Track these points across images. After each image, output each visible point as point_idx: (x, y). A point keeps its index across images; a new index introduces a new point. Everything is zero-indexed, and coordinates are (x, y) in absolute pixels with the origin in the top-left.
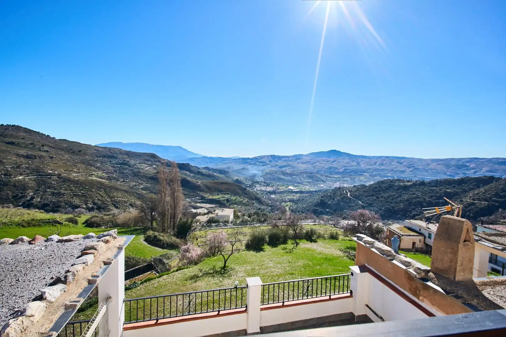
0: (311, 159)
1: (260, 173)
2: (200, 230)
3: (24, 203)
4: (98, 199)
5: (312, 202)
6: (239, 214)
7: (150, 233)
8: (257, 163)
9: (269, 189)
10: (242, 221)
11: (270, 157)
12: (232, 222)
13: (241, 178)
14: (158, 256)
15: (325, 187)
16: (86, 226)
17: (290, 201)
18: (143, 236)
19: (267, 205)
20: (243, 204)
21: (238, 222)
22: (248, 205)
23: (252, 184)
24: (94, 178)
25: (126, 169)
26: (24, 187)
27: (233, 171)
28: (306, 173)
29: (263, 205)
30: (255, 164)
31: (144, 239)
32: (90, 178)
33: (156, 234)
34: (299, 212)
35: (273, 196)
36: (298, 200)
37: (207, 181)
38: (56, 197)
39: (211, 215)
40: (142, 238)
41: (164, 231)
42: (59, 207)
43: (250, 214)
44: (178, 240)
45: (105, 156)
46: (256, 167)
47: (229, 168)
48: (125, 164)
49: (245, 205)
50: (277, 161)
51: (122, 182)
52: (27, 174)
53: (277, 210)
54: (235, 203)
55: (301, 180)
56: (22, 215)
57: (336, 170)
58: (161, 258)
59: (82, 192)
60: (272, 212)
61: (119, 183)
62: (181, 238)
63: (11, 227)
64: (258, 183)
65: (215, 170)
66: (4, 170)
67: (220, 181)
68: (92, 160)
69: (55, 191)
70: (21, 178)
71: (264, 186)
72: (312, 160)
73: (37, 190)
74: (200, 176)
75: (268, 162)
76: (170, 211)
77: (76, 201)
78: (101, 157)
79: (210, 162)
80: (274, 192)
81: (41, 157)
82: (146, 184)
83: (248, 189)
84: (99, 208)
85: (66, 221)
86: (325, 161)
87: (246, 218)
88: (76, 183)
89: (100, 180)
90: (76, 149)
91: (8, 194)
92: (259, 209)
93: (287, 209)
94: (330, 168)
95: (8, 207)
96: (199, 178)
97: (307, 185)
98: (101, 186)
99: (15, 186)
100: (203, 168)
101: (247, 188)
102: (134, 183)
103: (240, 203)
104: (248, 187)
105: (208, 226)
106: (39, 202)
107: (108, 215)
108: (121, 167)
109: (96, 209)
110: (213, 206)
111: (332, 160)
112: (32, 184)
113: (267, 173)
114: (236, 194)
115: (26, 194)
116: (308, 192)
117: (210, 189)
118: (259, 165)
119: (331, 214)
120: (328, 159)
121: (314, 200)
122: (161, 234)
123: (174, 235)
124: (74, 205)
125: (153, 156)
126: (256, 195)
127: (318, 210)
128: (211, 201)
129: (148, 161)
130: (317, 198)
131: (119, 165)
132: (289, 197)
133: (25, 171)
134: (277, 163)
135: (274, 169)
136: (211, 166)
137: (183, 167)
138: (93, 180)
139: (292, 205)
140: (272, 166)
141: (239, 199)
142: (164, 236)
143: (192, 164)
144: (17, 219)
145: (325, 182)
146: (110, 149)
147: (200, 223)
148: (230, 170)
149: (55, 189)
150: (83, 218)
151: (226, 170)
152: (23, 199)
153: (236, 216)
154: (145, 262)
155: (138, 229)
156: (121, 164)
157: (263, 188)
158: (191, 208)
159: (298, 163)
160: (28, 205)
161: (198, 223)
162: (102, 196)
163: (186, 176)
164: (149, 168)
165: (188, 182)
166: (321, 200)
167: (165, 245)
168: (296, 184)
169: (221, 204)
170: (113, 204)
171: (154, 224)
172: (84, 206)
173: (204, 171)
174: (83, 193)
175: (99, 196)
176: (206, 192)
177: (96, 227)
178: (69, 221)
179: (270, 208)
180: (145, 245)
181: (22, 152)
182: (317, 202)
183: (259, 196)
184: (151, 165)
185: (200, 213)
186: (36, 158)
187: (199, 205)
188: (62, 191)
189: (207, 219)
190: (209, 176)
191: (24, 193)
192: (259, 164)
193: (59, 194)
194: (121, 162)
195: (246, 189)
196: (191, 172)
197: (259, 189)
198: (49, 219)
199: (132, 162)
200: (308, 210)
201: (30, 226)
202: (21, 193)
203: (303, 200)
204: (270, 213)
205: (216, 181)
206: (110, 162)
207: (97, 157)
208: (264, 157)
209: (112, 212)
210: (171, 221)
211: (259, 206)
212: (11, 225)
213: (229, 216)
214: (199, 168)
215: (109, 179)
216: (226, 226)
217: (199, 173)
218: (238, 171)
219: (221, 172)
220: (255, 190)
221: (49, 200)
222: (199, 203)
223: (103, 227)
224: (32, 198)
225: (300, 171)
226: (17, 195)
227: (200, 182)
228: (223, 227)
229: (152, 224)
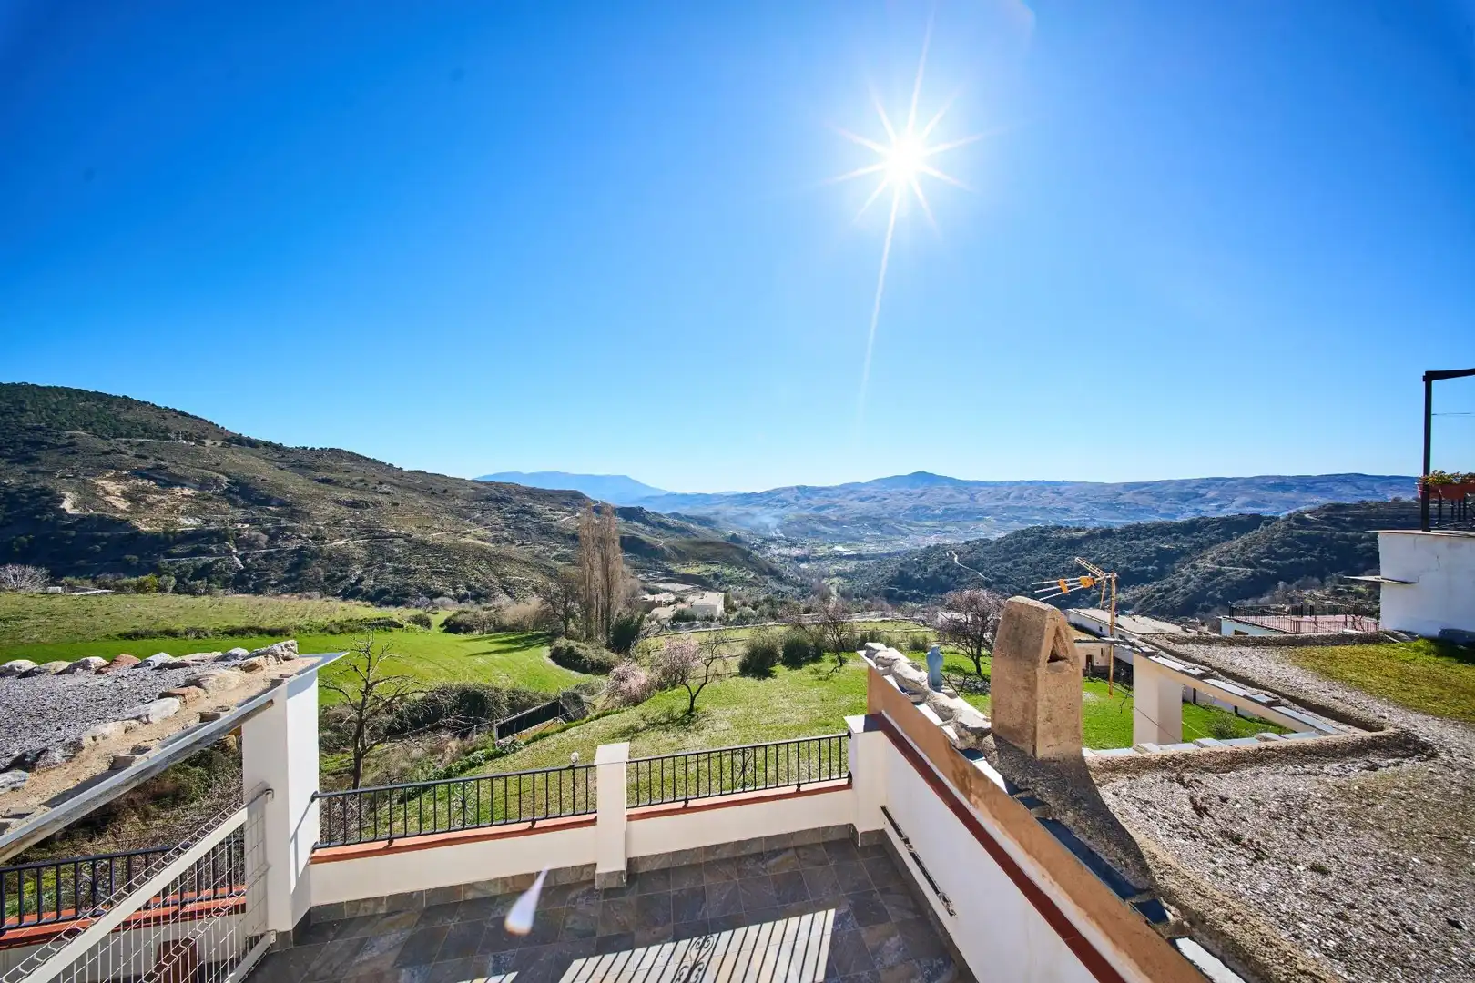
0: (876, 492)
1: (777, 521)
2: (657, 635)
3: (345, 590)
4: (477, 580)
5: (883, 576)
6: (735, 602)
7: (562, 642)
8: (771, 503)
9: (796, 552)
10: (740, 617)
11: (796, 491)
12: (720, 619)
13: (742, 534)
14: (570, 689)
15: (907, 545)
16: (445, 631)
17: (839, 574)
18: (548, 648)
19: (794, 584)
20: (747, 582)
21: (731, 619)
22: (756, 585)
23: (763, 543)
24: (469, 540)
25: (527, 521)
26: (346, 560)
27: (725, 519)
28: (867, 518)
29: (785, 584)
30: (767, 505)
31: (549, 653)
32: (463, 539)
33: (573, 643)
34: (856, 596)
35: (804, 566)
36: (855, 573)
37: (675, 540)
38: (401, 577)
39: (680, 606)
40: (546, 651)
41: (589, 637)
42: (407, 595)
43: (756, 602)
44: (613, 656)
45: (488, 499)
46: (768, 510)
47: (717, 514)
48: (525, 512)
49: (750, 584)
50: (809, 498)
51: (519, 546)
52: (352, 535)
53: (813, 593)
54: (730, 582)
55: (858, 532)
56: (333, 611)
57: (928, 512)
58: (578, 691)
59: (448, 566)
60: (804, 597)
61: (513, 547)
62: (619, 652)
63: (310, 634)
64: (773, 540)
65: (692, 518)
66: (312, 530)
67: (701, 539)
68: (465, 507)
69: (401, 566)
70: (341, 543)
71: (786, 546)
72: (878, 494)
73: (368, 566)
74: (662, 531)
75: (793, 500)
76: (600, 597)
77: (437, 584)
78: (482, 500)
79: (683, 504)
80: (805, 559)
81: (377, 504)
82: (564, 547)
83: (754, 552)
84: (478, 597)
85: (409, 622)
86: (903, 494)
87: (749, 609)
88: (437, 549)
89: (480, 542)
90: (439, 487)
91: (319, 573)
92: (779, 592)
93: (833, 590)
94: (915, 508)
95: (309, 598)
96: (661, 534)
97: (871, 543)
98: (481, 555)
99: (330, 558)
100: (667, 515)
101: (752, 551)
102: (542, 548)
103: (741, 581)
104: (754, 549)
105: (673, 628)
106: (373, 587)
107: (489, 609)
108: (517, 517)
109: (472, 598)
110: (688, 587)
111: (920, 491)
112: (361, 554)
113: (791, 523)
114: (731, 563)
115: (349, 573)
116: (873, 557)
117: (682, 557)
118: (775, 506)
119: (922, 599)
120: (910, 491)
121: (886, 572)
122: (582, 644)
123: (608, 647)
124: (432, 591)
125: (576, 496)
126: (772, 565)
127: (896, 591)
128: (685, 579)
129: (566, 504)
130: (891, 569)
131: (515, 514)
132: (836, 567)
133: (348, 531)
134: (810, 502)
135: (804, 513)
136: (685, 511)
137: (630, 514)
138: (467, 544)
139: (842, 583)
140: (801, 508)
141: (737, 573)
142: (587, 649)
143: (648, 508)
144: (321, 620)
145: (907, 535)
146: (498, 485)
147: (658, 622)
148: (720, 518)
149: (400, 563)
150: (443, 615)
151: (712, 517)
152: (344, 582)
153: (729, 607)
154: (547, 700)
155: (540, 636)
156: (518, 512)
157: (785, 551)
158: (645, 592)
159: (852, 500)
160: (351, 593)
161: (654, 623)
162: (484, 574)
163: (637, 530)
164: (567, 518)
165: (642, 542)
166: (901, 572)
167: (589, 666)
168: (848, 542)
169: (703, 584)
170: (502, 587)
171: (572, 626)
172: (452, 593)
173: (670, 521)
174: (448, 569)
175: (478, 574)
176: (675, 562)
177: (465, 633)
178: (415, 622)
179: (798, 590)
180: (550, 666)
181: (346, 496)
182: (893, 576)
183: (777, 567)
184: (572, 513)
185: (660, 602)
186: (368, 507)
187: (661, 586)
188: (413, 567)
189: (672, 614)
190: (681, 530)
191: (346, 571)
192: (775, 504)
193: (407, 572)
194: (517, 508)
195: (750, 553)
196: (647, 523)
197: (777, 552)
198: (379, 619)
199: (538, 508)
200: (876, 593)
201: (343, 632)
202: (341, 571)
203: (864, 571)
204: (799, 599)
205: (695, 538)
206: (499, 508)
207: (476, 501)
208: (785, 489)
209: (496, 603)
210: (602, 620)
211: (776, 586)
212: (310, 630)
213: (714, 608)
214: (660, 516)
215: (496, 540)
216: (709, 626)
217: (661, 524)
218: (734, 520)
219: (703, 521)
220: (769, 555)
221: (390, 583)
222: (662, 582)
223: (477, 633)
224: (360, 580)
225: (855, 516)
226: (334, 575)
227: (662, 543)
228: (701, 629)
229: (566, 624)
